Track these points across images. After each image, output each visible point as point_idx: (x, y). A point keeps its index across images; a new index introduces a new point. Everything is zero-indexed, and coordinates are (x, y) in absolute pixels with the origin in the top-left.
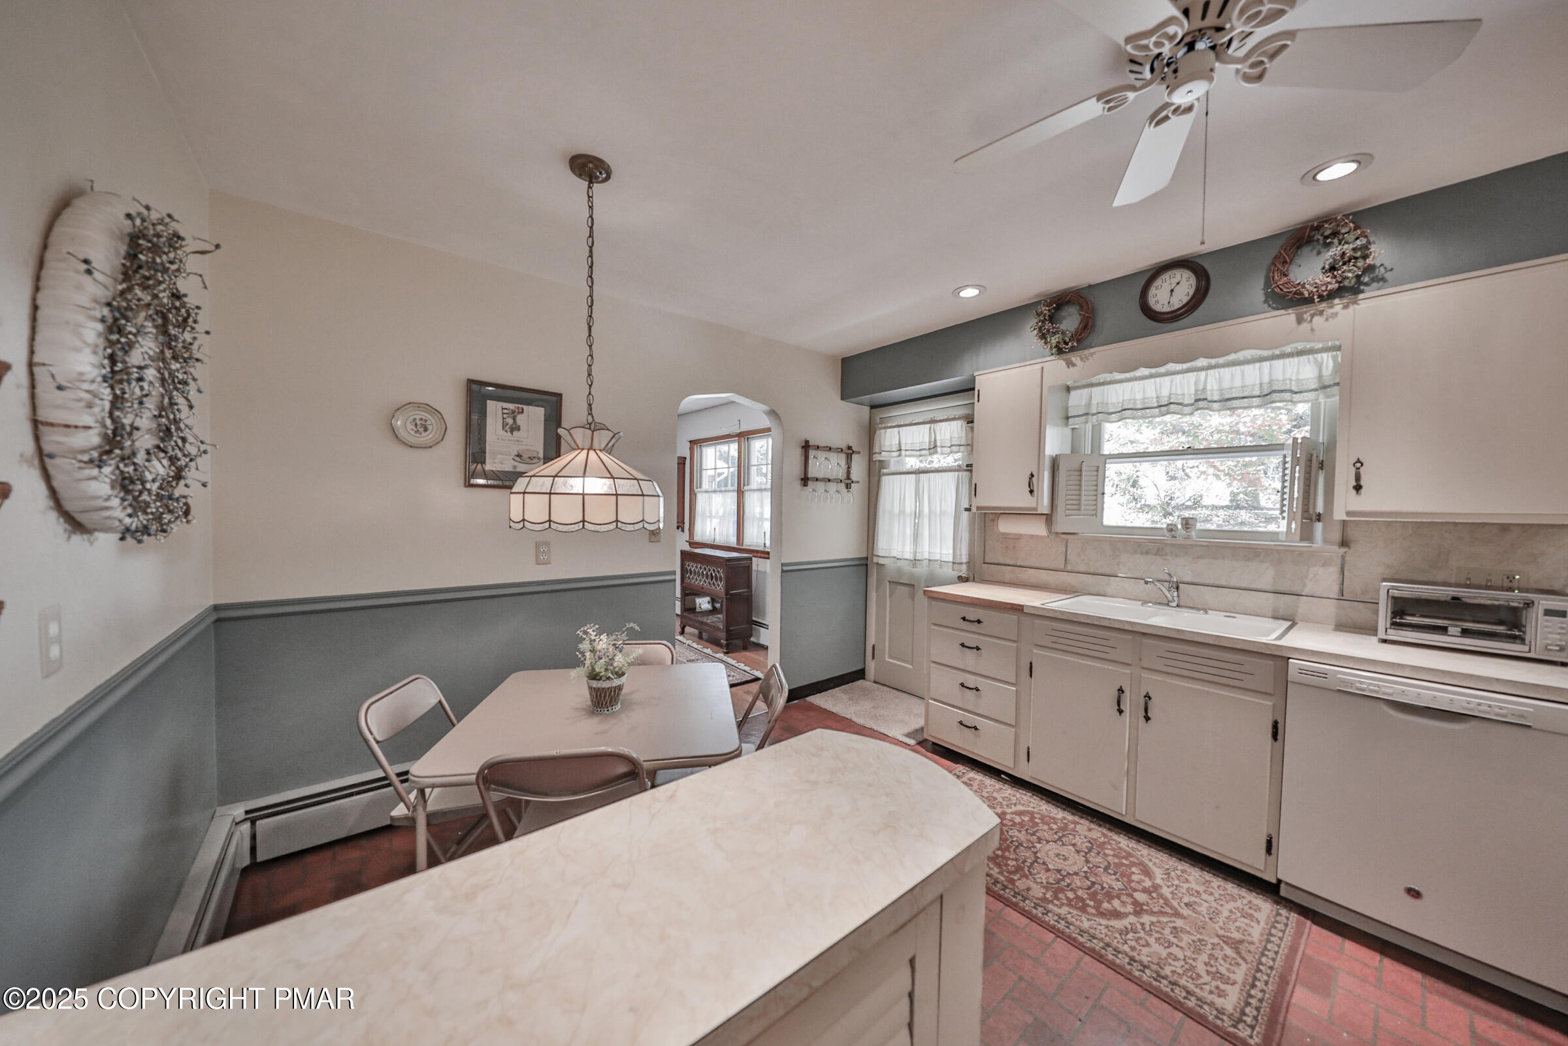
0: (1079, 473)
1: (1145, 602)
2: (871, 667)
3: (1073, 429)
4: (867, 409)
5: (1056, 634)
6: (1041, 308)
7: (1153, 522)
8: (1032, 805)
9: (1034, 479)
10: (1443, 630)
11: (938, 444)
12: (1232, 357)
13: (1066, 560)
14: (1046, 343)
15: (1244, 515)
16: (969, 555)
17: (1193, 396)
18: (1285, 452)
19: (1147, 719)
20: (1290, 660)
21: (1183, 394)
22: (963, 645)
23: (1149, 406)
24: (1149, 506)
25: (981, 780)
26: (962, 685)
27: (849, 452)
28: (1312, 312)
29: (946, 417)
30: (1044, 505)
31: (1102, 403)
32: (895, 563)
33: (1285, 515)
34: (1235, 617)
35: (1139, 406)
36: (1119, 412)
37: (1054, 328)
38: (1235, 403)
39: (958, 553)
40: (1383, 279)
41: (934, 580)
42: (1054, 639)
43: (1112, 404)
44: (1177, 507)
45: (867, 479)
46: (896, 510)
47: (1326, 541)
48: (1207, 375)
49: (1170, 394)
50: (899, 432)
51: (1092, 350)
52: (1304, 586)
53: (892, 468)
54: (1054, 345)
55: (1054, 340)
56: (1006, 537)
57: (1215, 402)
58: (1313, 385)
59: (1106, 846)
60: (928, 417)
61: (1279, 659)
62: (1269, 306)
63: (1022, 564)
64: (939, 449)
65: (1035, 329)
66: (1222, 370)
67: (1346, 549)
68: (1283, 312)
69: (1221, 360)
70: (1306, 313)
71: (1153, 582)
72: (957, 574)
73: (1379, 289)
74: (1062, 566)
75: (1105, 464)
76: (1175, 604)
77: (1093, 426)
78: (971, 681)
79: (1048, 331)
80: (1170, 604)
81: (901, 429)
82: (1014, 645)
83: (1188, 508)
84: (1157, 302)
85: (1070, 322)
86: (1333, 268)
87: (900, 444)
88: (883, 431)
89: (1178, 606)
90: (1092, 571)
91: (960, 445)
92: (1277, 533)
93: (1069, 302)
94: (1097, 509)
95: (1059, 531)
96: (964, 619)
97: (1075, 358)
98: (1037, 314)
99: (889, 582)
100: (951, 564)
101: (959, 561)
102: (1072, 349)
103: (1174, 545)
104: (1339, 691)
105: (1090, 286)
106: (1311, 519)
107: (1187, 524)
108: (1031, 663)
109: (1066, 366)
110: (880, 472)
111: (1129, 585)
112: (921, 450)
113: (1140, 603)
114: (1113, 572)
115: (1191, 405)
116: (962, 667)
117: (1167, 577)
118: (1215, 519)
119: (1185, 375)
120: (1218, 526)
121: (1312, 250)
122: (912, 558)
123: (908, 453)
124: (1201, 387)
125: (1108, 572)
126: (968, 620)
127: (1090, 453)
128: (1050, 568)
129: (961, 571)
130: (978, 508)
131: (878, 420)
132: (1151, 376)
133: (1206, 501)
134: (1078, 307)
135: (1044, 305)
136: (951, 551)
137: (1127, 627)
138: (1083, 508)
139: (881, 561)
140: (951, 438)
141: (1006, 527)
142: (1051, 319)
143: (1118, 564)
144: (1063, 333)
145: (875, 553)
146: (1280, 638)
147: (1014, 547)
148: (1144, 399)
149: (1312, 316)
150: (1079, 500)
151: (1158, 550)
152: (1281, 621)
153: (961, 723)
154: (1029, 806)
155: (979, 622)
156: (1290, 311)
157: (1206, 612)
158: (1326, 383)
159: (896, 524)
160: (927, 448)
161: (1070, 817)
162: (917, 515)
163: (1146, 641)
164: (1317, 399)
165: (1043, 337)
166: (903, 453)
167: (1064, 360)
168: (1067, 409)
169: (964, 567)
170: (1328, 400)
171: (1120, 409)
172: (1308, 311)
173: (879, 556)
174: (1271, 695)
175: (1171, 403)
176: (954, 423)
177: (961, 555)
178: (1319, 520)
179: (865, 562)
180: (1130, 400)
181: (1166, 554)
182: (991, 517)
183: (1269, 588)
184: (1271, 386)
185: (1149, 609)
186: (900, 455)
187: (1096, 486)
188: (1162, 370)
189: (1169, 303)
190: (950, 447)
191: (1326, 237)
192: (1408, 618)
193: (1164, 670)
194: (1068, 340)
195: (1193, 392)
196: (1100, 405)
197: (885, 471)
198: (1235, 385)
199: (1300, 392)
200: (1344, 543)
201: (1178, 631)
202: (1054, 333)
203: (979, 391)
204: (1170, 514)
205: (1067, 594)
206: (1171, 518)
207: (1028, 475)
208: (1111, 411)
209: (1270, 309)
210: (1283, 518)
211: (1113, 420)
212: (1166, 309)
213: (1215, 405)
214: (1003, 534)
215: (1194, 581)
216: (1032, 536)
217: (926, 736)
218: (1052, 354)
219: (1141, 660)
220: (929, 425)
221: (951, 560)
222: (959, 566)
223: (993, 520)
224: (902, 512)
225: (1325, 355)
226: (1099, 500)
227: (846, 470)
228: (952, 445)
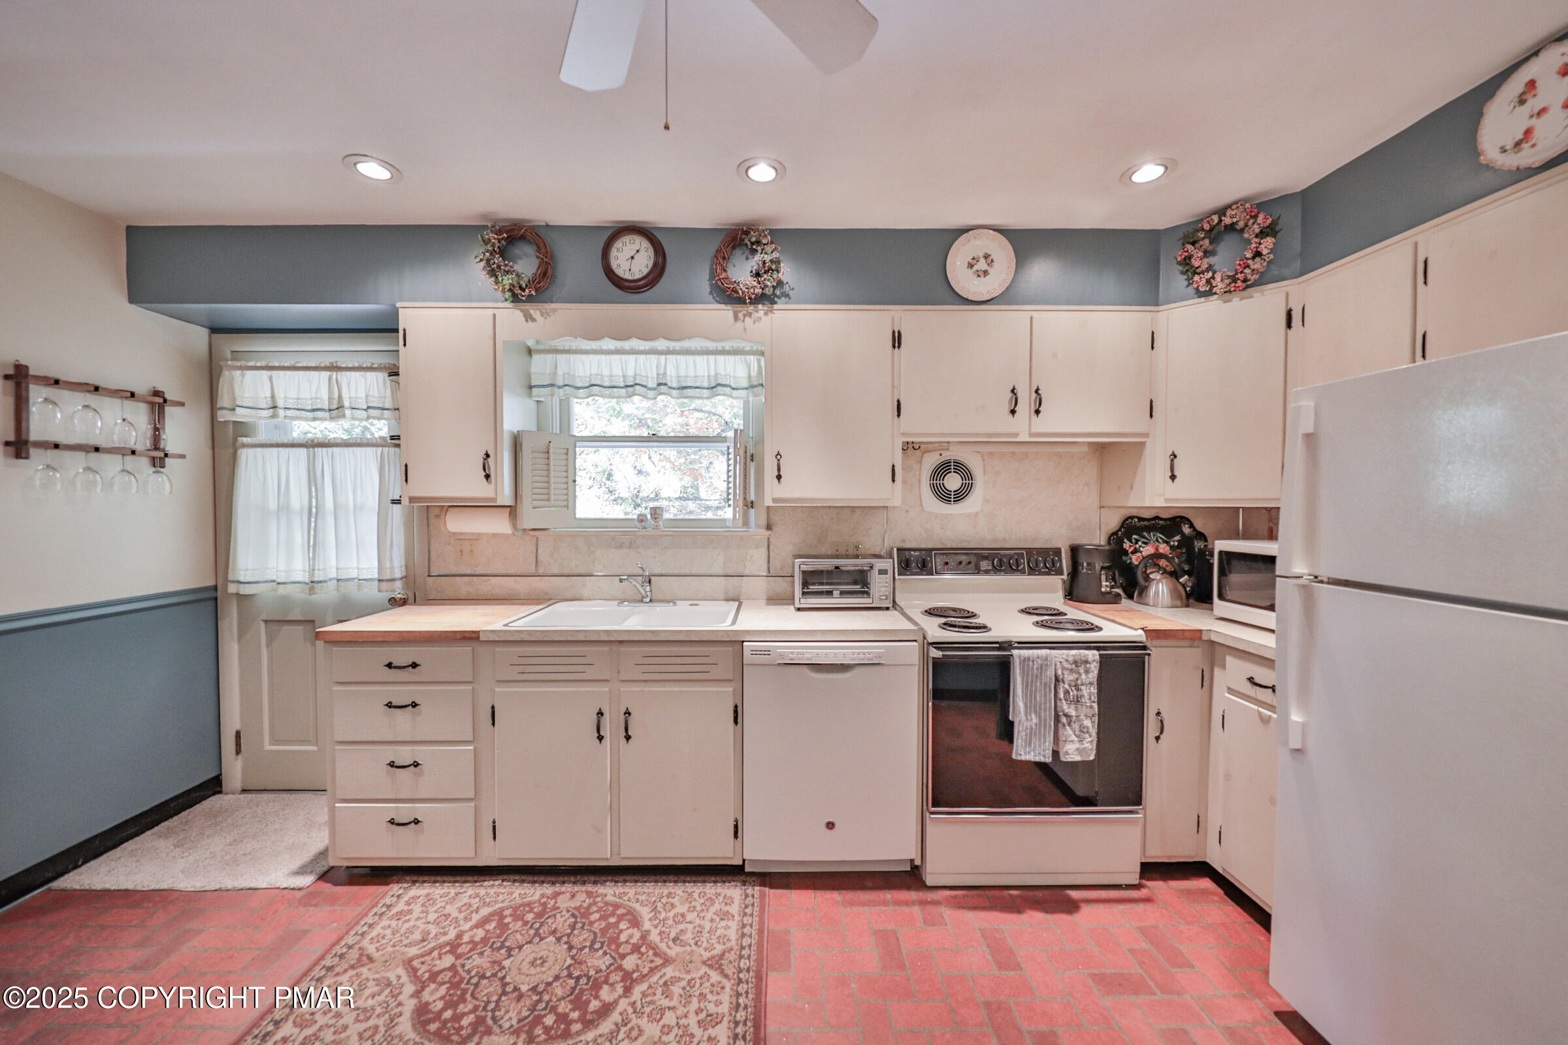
0: (546, 455)
1: (622, 601)
2: (234, 771)
3: (538, 401)
4: (205, 332)
5: (525, 661)
6: (488, 234)
7: (626, 513)
8: (501, 898)
9: (491, 460)
10: (829, 593)
11: (347, 404)
12: (686, 344)
13: (537, 562)
14: (497, 282)
15: (691, 505)
16: (406, 566)
17: (655, 381)
18: (728, 444)
19: (628, 738)
20: (745, 643)
21: (647, 377)
22: (389, 705)
23: (617, 384)
24: (622, 498)
25: (428, 895)
26: (392, 765)
27: (158, 403)
28: (744, 312)
29: (356, 365)
30: (505, 496)
31: (569, 374)
32: (275, 590)
33: (731, 502)
34: (697, 605)
35: (607, 384)
36: (587, 387)
37: (506, 265)
38: (689, 392)
39: (388, 565)
40: (787, 296)
41: (349, 609)
42: (521, 668)
43: (580, 377)
44: (643, 499)
45: (209, 452)
46: (272, 505)
47: (758, 526)
48: (666, 359)
49: (636, 375)
50: (271, 379)
51: (554, 306)
52: (745, 566)
53: (262, 436)
54: (507, 287)
55: (507, 280)
56: (459, 538)
57: (674, 389)
58: (745, 384)
59: (591, 911)
60: (326, 360)
61: (735, 643)
62: (714, 298)
63: (482, 572)
64: (348, 412)
65: (481, 260)
66: (678, 357)
67: (770, 532)
68: (723, 306)
69: (677, 345)
70: (740, 311)
71: (627, 579)
72: (387, 595)
73: (786, 303)
74: (532, 570)
75: (575, 447)
76: (648, 600)
77: (560, 400)
78: (405, 755)
79: (499, 267)
80: (644, 600)
81: (274, 373)
82: (469, 687)
83: (652, 500)
84: (619, 266)
85: (526, 265)
86: (758, 275)
87: (273, 397)
88: (238, 373)
89: (651, 601)
90: (566, 572)
91: (383, 409)
92: (725, 520)
93: (523, 238)
94: (569, 502)
95: (525, 527)
96: (389, 666)
97: (534, 310)
98: (484, 241)
99: (266, 621)
100: (376, 583)
101: (388, 577)
102: (530, 299)
103: (644, 537)
104: (779, 664)
105: (547, 226)
106: (747, 506)
107: (655, 514)
108: (493, 707)
109: (524, 319)
110: (235, 440)
111: (604, 583)
112: (314, 410)
113: (616, 602)
114: (588, 572)
115: (654, 389)
116: (390, 738)
117: (640, 572)
118: (672, 509)
119: (648, 356)
120: (675, 515)
121: (743, 254)
122: (307, 580)
123: (289, 413)
124: (662, 372)
125: (583, 572)
126: (396, 667)
127: (558, 432)
128: (519, 573)
129: (394, 591)
130: (412, 500)
131: (229, 355)
132: (617, 352)
133: (664, 494)
134: (535, 248)
135: (492, 231)
136: (376, 564)
137: (604, 638)
138: (553, 497)
139: (245, 590)
140: (367, 396)
141: (456, 524)
142: (502, 253)
143: (593, 562)
144: (518, 275)
145: (230, 578)
146: (734, 623)
147: (471, 551)
148: (611, 376)
149: (745, 316)
150: (548, 488)
151: (631, 543)
152: (731, 602)
153: (392, 822)
154: (496, 902)
155: (414, 665)
156: (729, 307)
157: (675, 604)
158: (754, 384)
159: (273, 527)
160: (326, 407)
161: (548, 890)
162: (313, 514)
163: (623, 649)
164: (748, 397)
165: (493, 273)
166: (281, 413)
167: (522, 311)
168: (529, 376)
169: (398, 585)
170: (755, 399)
171: (587, 385)
172: (742, 310)
173: (239, 582)
174: (731, 680)
175: (636, 384)
176: (371, 376)
177: (392, 568)
178: (752, 507)
179: (211, 594)
180: (598, 375)
181: (638, 548)
182: (437, 511)
183: (721, 572)
184: (716, 379)
185: (625, 608)
186: (274, 416)
187: (567, 471)
188: (626, 345)
189: (630, 270)
190: (366, 410)
191: (753, 244)
192: (811, 587)
193: (641, 678)
194: (524, 286)
195: (655, 376)
196: (566, 376)
197: (245, 440)
198: (689, 375)
199: (736, 389)
200: (769, 527)
201: (653, 632)
202: (507, 272)
203: (404, 330)
204: (639, 505)
205: (539, 604)
206: (640, 509)
207: (482, 455)
208: (579, 385)
209: (714, 301)
210: (729, 506)
211: (582, 396)
212: (628, 276)
213: (674, 392)
214: (455, 534)
215: (664, 572)
216: (495, 535)
217: (332, 862)
218: (506, 300)
219: (619, 672)
220: (328, 373)
221: (376, 576)
222: (389, 583)
223: (437, 516)
224: (284, 508)
225: (752, 357)
226: (571, 490)
227: (149, 433)
228: (369, 407)
